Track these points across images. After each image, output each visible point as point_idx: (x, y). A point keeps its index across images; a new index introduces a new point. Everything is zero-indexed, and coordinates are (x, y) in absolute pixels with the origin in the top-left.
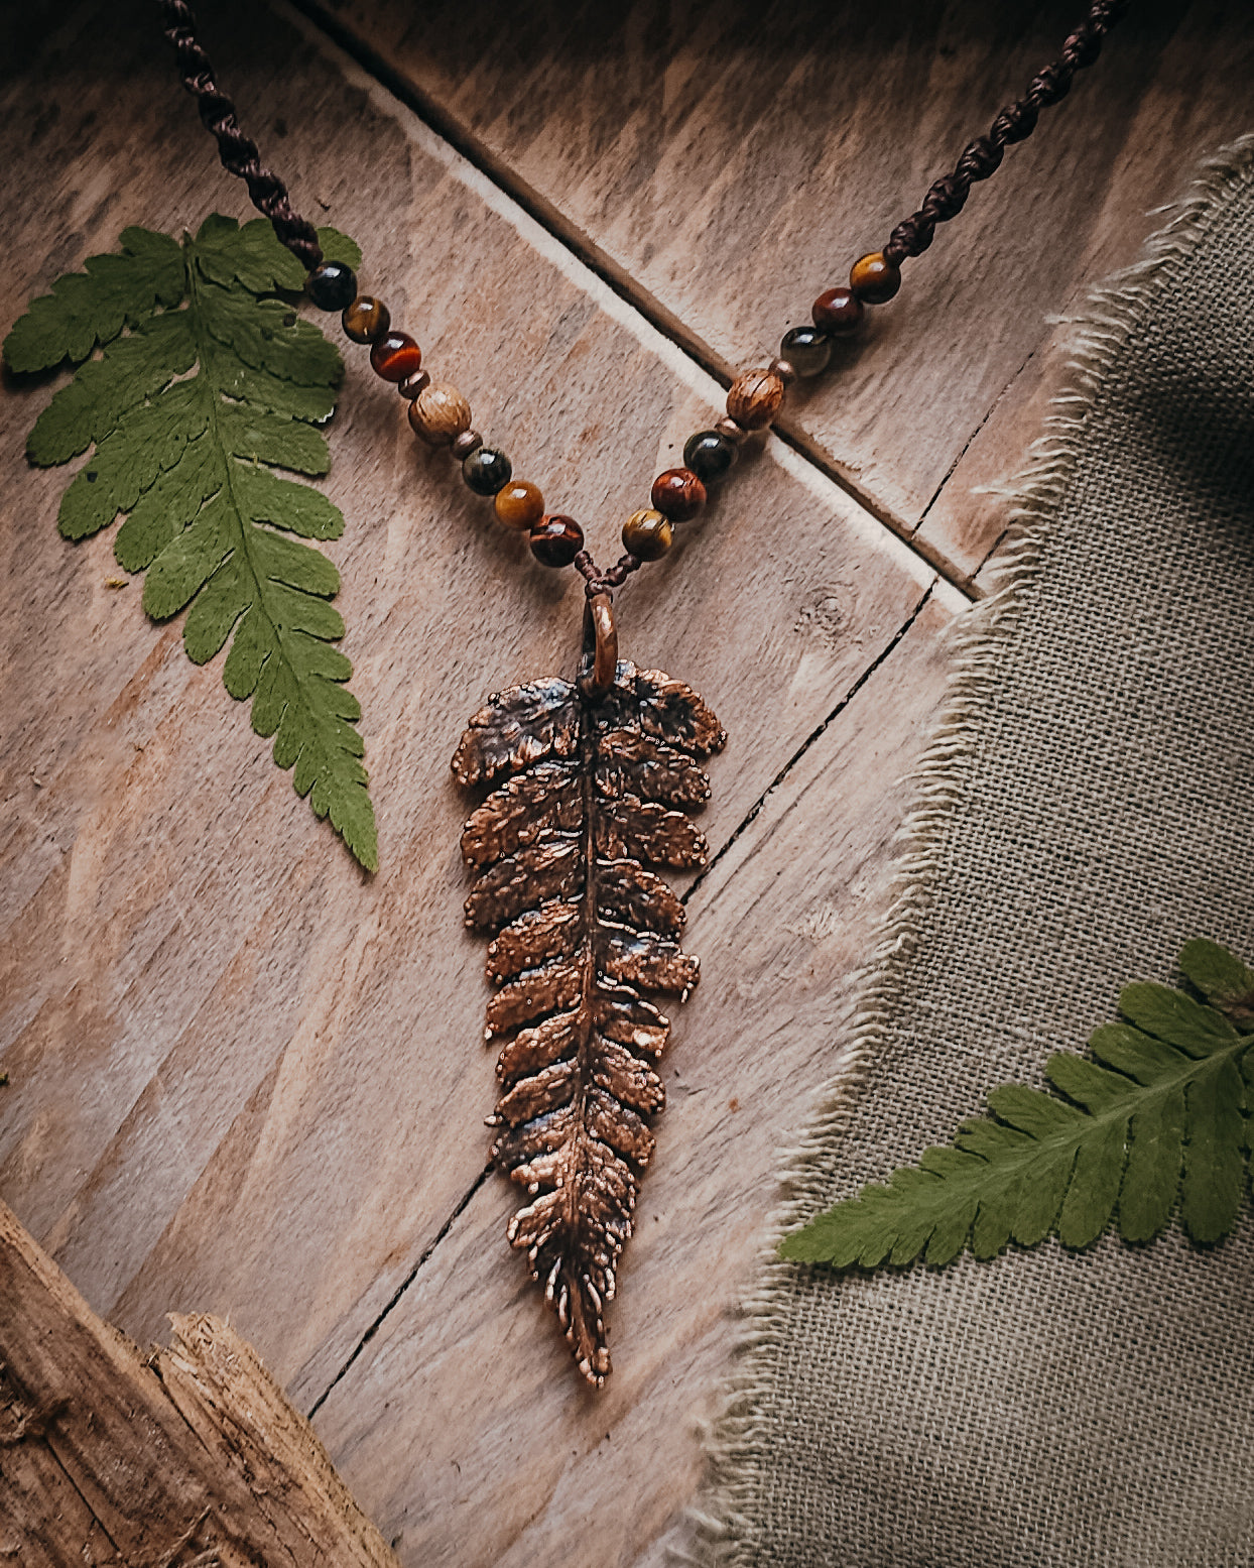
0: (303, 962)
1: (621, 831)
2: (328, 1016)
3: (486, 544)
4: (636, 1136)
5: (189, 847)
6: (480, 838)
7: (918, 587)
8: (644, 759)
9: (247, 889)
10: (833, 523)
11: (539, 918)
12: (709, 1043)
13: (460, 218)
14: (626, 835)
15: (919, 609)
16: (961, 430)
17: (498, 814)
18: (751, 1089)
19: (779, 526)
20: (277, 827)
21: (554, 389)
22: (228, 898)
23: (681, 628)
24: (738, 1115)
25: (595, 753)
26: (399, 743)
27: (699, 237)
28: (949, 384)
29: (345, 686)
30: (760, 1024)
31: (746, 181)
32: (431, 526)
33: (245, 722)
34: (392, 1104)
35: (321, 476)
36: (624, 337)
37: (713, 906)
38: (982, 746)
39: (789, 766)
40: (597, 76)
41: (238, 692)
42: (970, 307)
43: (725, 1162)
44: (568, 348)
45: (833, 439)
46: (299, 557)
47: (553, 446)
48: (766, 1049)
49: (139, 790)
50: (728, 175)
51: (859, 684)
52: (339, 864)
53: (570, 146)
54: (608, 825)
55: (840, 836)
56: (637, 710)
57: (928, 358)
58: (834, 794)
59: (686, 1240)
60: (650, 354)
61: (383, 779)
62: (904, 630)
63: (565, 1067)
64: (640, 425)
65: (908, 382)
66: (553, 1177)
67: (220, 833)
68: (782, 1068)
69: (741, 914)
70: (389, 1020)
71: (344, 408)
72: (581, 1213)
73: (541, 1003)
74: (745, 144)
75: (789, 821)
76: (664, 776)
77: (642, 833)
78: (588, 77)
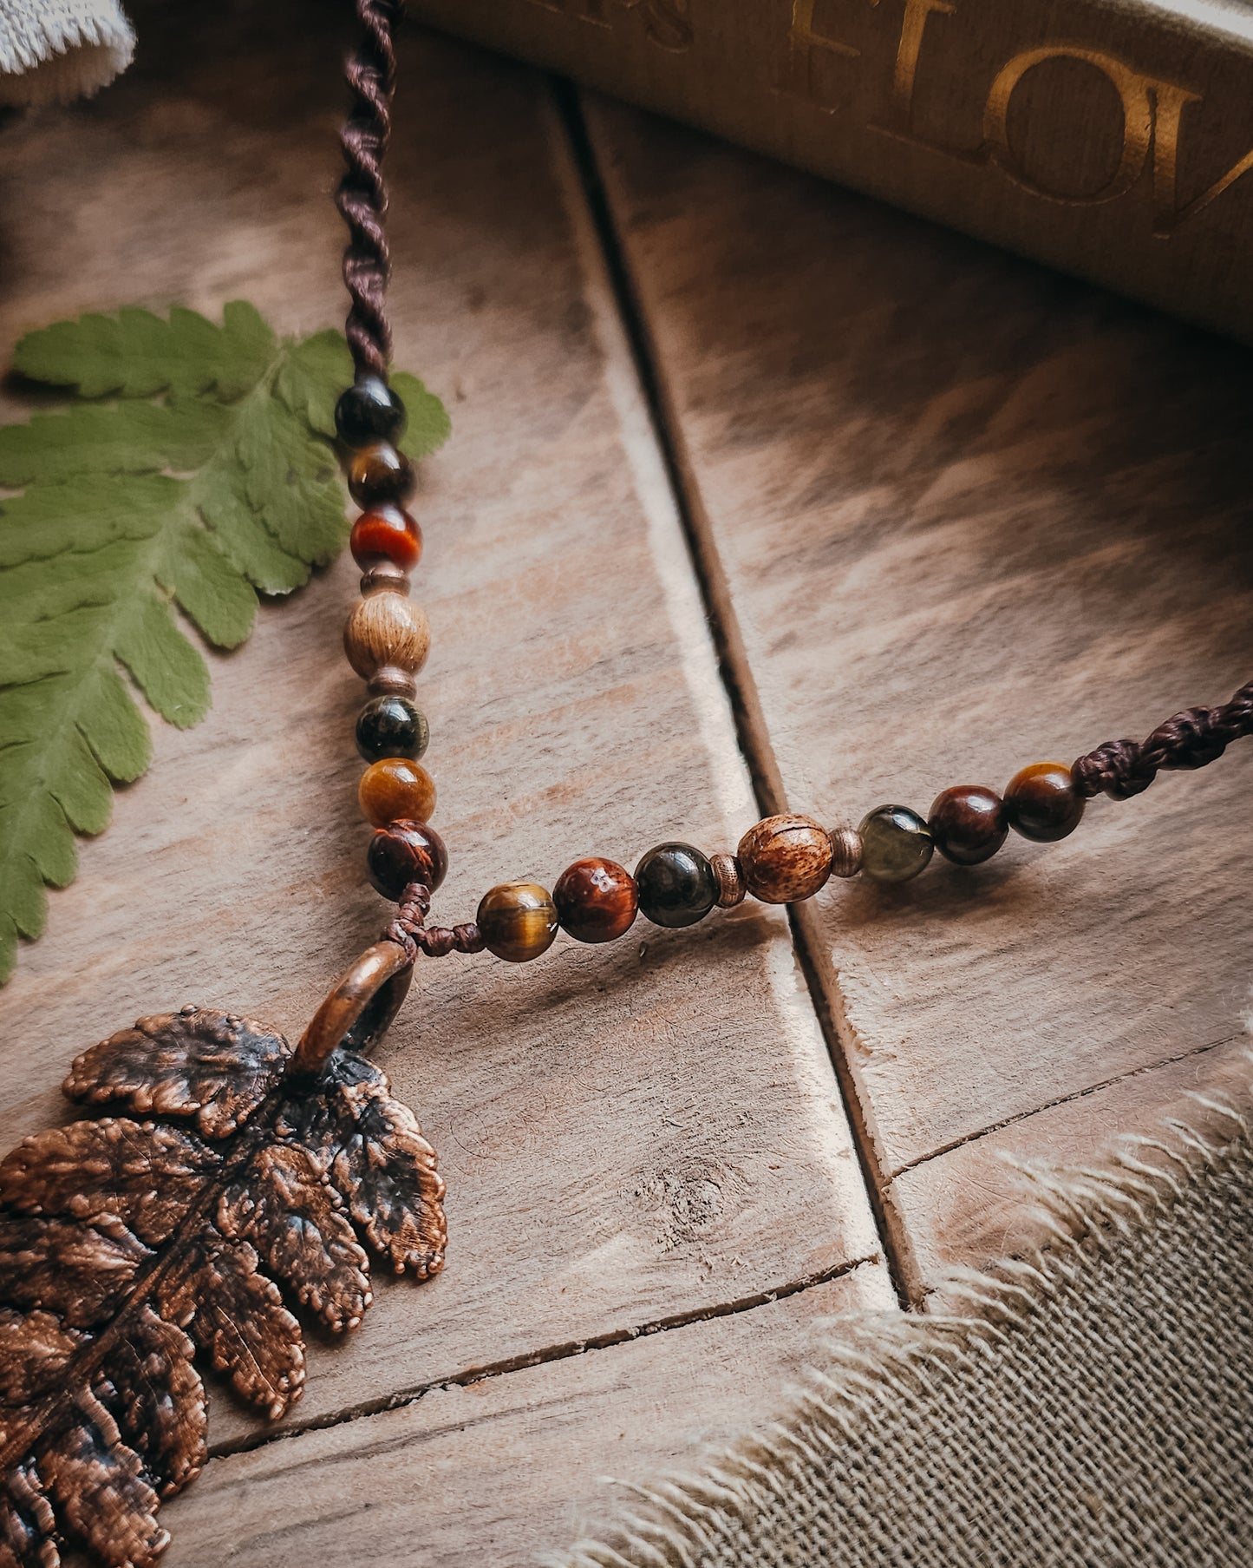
1: (204, 1288)
3: (341, 840)
6: (28, 1166)
7: (841, 1247)
8: (305, 1212)
10: (786, 1091)
11: (17, 1326)
13: (596, 481)
14: (208, 1298)
15: (822, 1278)
16: (1043, 1088)
17: (72, 1151)
19: (712, 1049)
21: (558, 719)
23: (494, 1090)
25: (250, 1159)
26: (52, 1001)
27: (861, 659)
28: (1066, 1018)
29: (48, 894)
31: (963, 631)
32: (296, 781)
35: (221, 651)
36: (686, 715)
37: (251, 1486)
38: (767, 1523)
39: (492, 1369)
40: (866, 430)
42: (1159, 941)
44: (610, 686)
45: (862, 991)
46: (126, 720)
47: (507, 780)
50: (947, 612)
51: (669, 1324)
53: (779, 483)
54: (195, 1267)
55: (489, 1515)
56: (345, 1142)
57: (1057, 968)
58: (521, 1448)
60: (702, 750)
62: (783, 1293)
64: (627, 821)
65: (1008, 983)
69: (275, 1524)
71: (309, 599)
74: (989, 591)
75: (436, 1443)
76: (314, 1253)
77: (229, 1310)
78: (854, 427)
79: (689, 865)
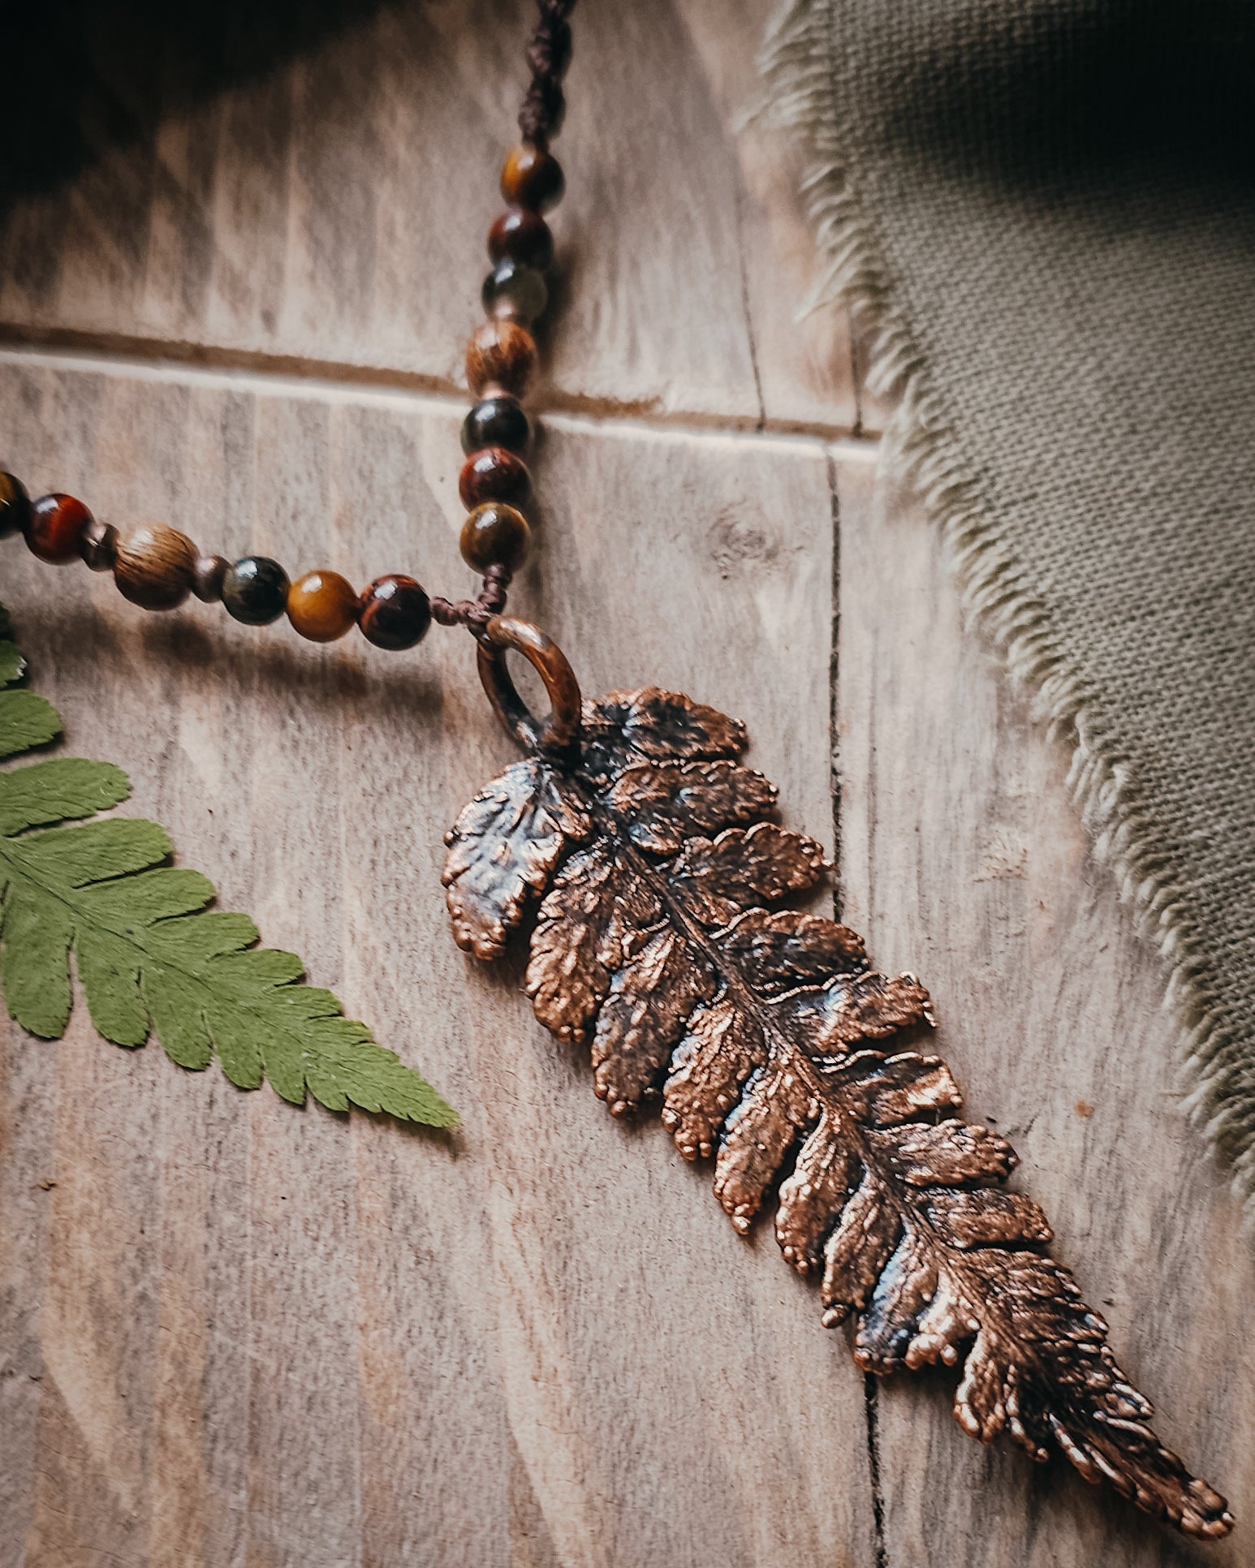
0: (451, 1302)
1: (712, 885)
2: (531, 1344)
3: (312, 697)
4: (1012, 1211)
5: (201, 1262)
6: (556, 994)
7: (815, 465)
8: (675, 791)
9: (313, 1263)
10: (674, 455)
11: (690, 1045)
12: (997, 1060)
13: (31, 396)
14: (721, 886)
15: (833, 483)
16: (729, 302)
17: (557, 952)
18: (1086, 1078)
19: (623, 491)
20: (297, 1164)
21: (267, 499)
22: (297, 1290)
24: (1097, 1118)
25: (616, 816)
26: (375, 973)
27: (312, 276)
28: (681, 268)
29: (260, 948)
30: (1035, 1000)
32: (233, 716)
33: (166, 1068)
34: (693, 1398)
36: (304, 409)
37: (877, 909)
38: (1018, 549)
39: (833, 713)
40: (86, 195)
41: (130, 1039)
42: (643, 193)
43: (1130, 1181)
44: (252, 452)
45: (606, 383)
46: (95, 839)
47: (310, 555)
48: (1065, 1023)
49: (85, 1237)
50: (298, 205)
51: (835, 588)
52: (409, 1154)
53: (105, 270)
54: (692, 889)
55: (947, 748)
56: (626, 741)
57: (641, 257)
58: (904, 711)
59: (1164, 1305)
60: (347, 408)
61: (387, 1023)
62: (835, 511)
63: (866, 1192)
64: (391, 480)
65: (641, 290)
66: (960, 1325)
67: (229, 1219)
68: (1099, 1031)
69: (914, 897)
70: (611, 1297)
71: (35, 652)
72: (1028, 1341)
73: (776, 1137)
74: (293, 174)
75: (880, 769)
76: (712, 795)
77: (736, 872)
78: (77, 200)
79: (488, 413)
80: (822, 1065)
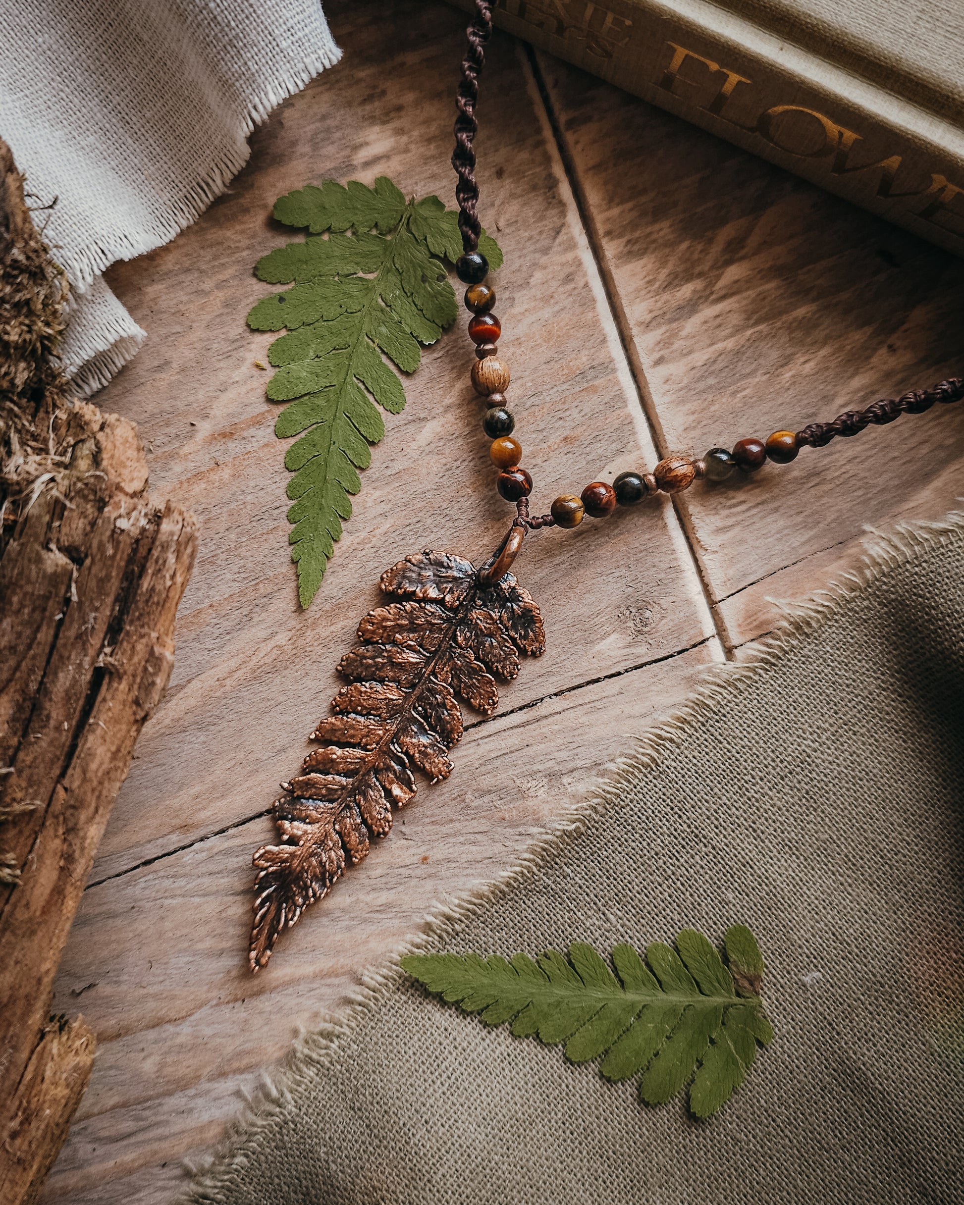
0: (236, 634)
1: (454, 668)
2: (231, 673)
3: (476, 465)
4: (360, 843)
5: (212, 533)
6: (373, 624)
7: (702, 634)
8: (491, 635)
9: (228, 576)
10: (675, 569)
11: (379, 687)
12: (432, 816)
13: (569, 279)
14: (456, 672)
15: (694, 646)
16: (777, 562)
17: (391, 617)
18: (440, 856)
19: (644, 553)
20: (267, 552)
21: (564, 403)
22: (215, 574)
23: (556, 576)
24: (424, 866)
25: (466, 616)
26: (360, 547)
27: (693, 368)
28: (786, 532)
29: (350, 497)
30: (467, 823)
31: (737, 353)
32: (451, 438)
33: (284, 484)
34: (236, 743)
35: (407, 374)
36: (620, 397)
37: (480, 742)
38: (686, 744)
39: (569, 690)
40: (689, 248)
41: (290, 465)
42: (822, 496)
43: (401, 888)
44: (586, 385)
45: (702, 524)
46: (368, 411)
48: (462, 839)
49: (203, 486)
50: (730, 344)
51: (636, 668)
52: (288, 592)
53: (651, 277)
54: (449, 660)
55: (575, 745)
56: (503, 606)
57: (782, 511)
58: (584, 719)
59: (352, 919)
60: (629, 415)
61: (340, 561)
62: (679, 653)
63: (344, 781)
64: (600, 451)
65: (762, 518)
66: (300, 838)
67: (233, 536)
68: (464, 856)
69: (493, 756)
70: (263, 695)
71: (442, 344)
72: (303, 868)
73: (352, 736)
74: (749, 332)
75: (551, 719)
76: (496, 651)
77: (465, 675)
78: (684, 246)
79: (636, 481)
80: (393, 744)
